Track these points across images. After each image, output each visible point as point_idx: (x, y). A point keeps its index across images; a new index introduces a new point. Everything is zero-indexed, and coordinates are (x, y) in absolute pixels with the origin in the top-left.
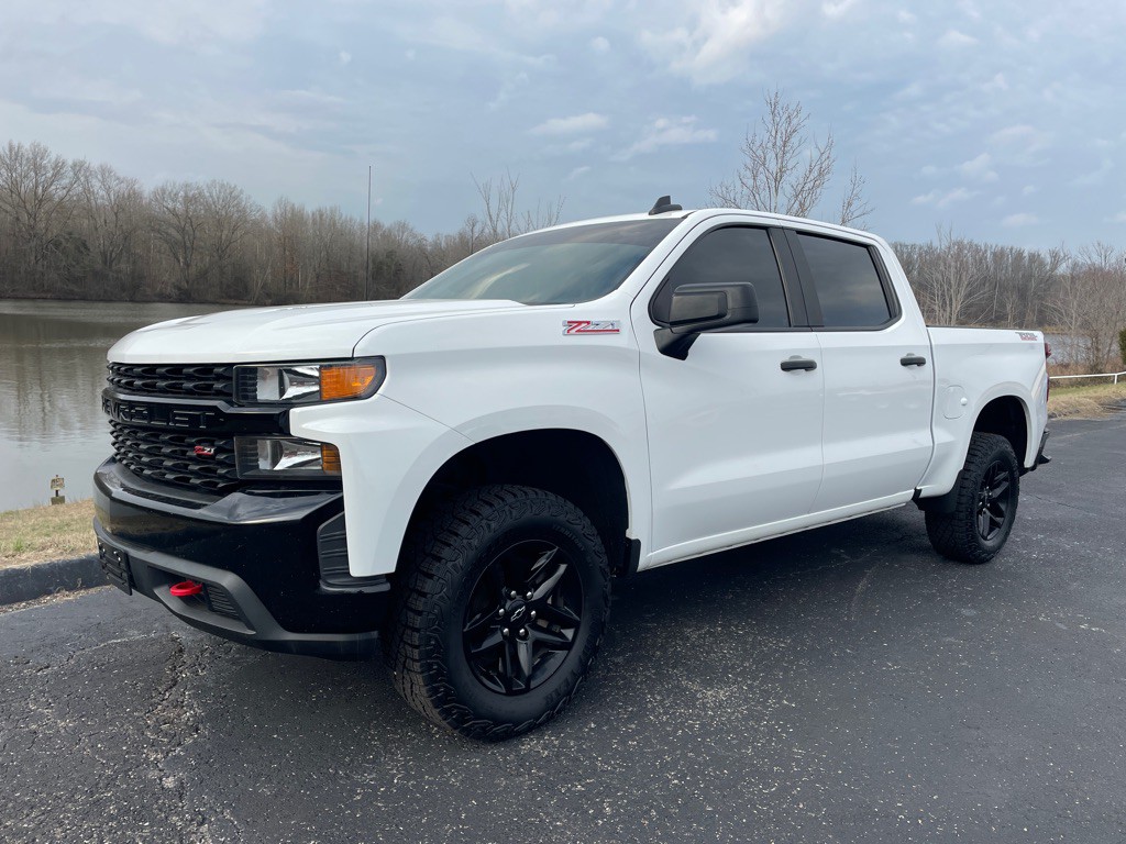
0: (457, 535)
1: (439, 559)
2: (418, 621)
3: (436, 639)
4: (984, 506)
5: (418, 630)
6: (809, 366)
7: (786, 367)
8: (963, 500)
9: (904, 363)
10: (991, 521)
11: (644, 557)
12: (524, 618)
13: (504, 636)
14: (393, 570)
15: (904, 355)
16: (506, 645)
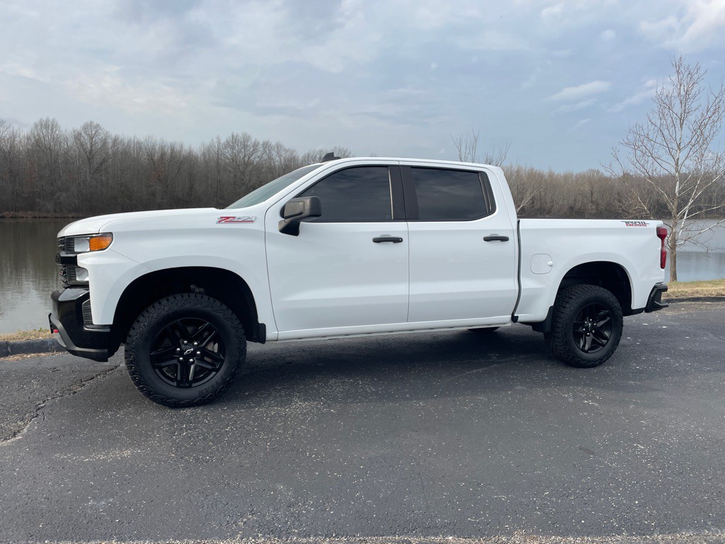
4: (587, 331)
6: (397, 240)
7: (377, 241)
8: (560, 325)
9: (487, 239)
10: (593, 341)
11: (271, 333)
12: (193, 355)
13: (179, 361)
14: (112, 323)
15: (488, 235)
16: (179, 365)
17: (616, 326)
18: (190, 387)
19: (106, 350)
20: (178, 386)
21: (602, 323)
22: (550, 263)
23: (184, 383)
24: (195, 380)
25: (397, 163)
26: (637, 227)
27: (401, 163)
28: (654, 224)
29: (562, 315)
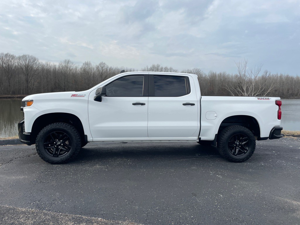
0: (44, 128)
4: (236, 146)
6: (143, 104)
7: (134, 104)
8: (221, 143)
9: (184, 104)
10: (239, 151)
11: (89, 139)
12: (60, 145)
13: (55, 147)
14: (31, 132)
15: (185, 103)
17: (251, 144)
18: (58, 157)
20: (53, 156)
21: (244, 143)
22: (216, 115)
23: (56, 155)
24: (60, 154)
25: (148, 74)
26: (264, 100)
27: (150, 74)
28: (274, 99)
29: (223, 138)
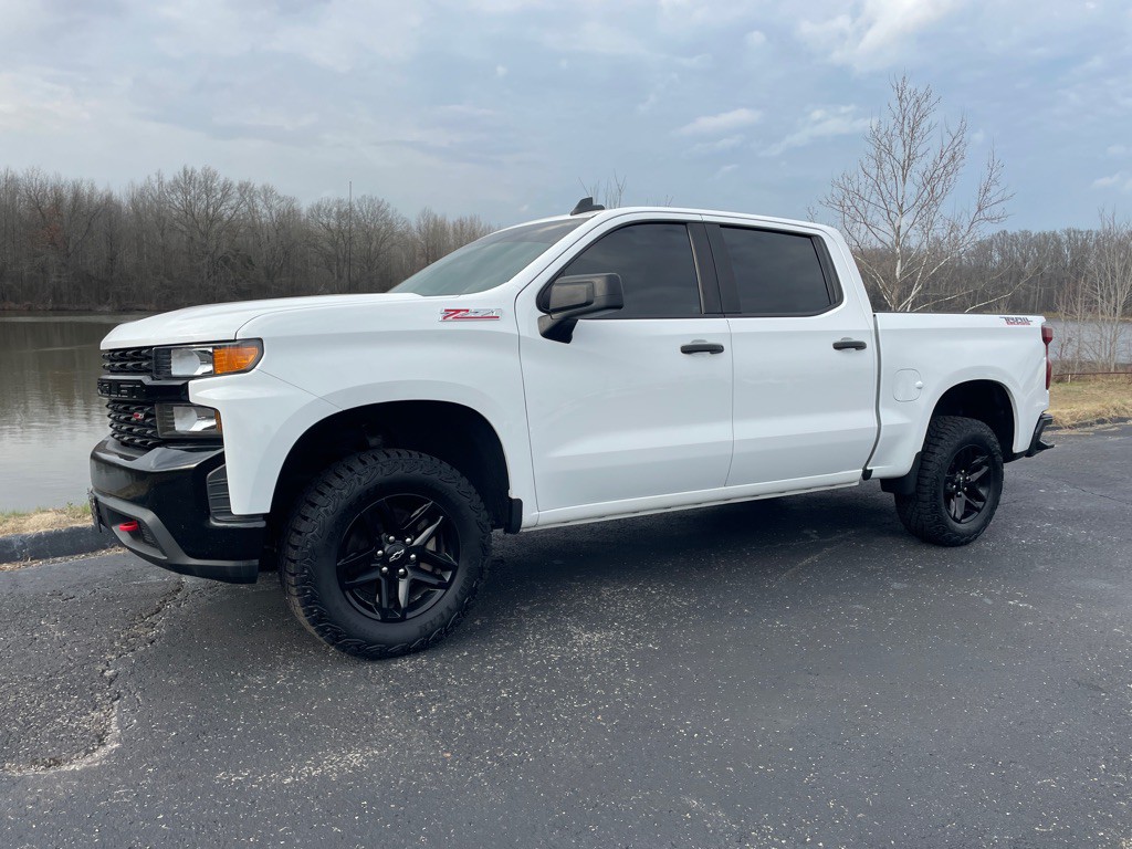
0: (331, 486)
1: (314, 505)
2: (293, 554)
3: (309, 571)
4: (958, 489)
5: (294, 561)
6: (715, 349)
7: (687, 350)
8: (927, 482)
9: (837, 346)
10: (966, 505)
11: (530, 515)
12: (403, 561)
13: (382, 573)
14: (268, 511)
15: (838, 339)
16: (383, 580)
17: (994, 479)
18: (403, 619)
19: (256, 562)
20: (384, 620)
21: (976, 475)
22: (919, 383)
23: (392, 614)
24: (412, 606)
27: (706, 219)
28: (1037, 321)
29: (931, 466)
